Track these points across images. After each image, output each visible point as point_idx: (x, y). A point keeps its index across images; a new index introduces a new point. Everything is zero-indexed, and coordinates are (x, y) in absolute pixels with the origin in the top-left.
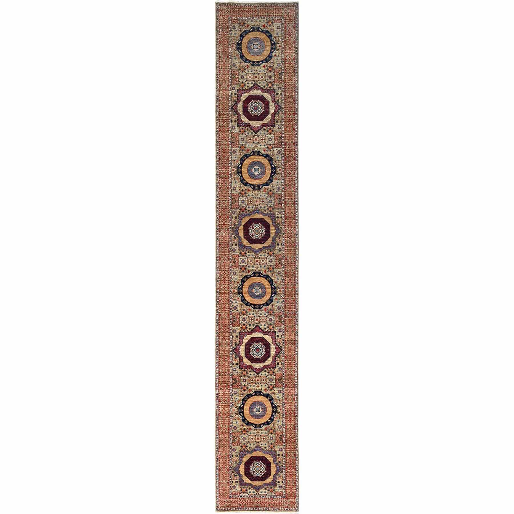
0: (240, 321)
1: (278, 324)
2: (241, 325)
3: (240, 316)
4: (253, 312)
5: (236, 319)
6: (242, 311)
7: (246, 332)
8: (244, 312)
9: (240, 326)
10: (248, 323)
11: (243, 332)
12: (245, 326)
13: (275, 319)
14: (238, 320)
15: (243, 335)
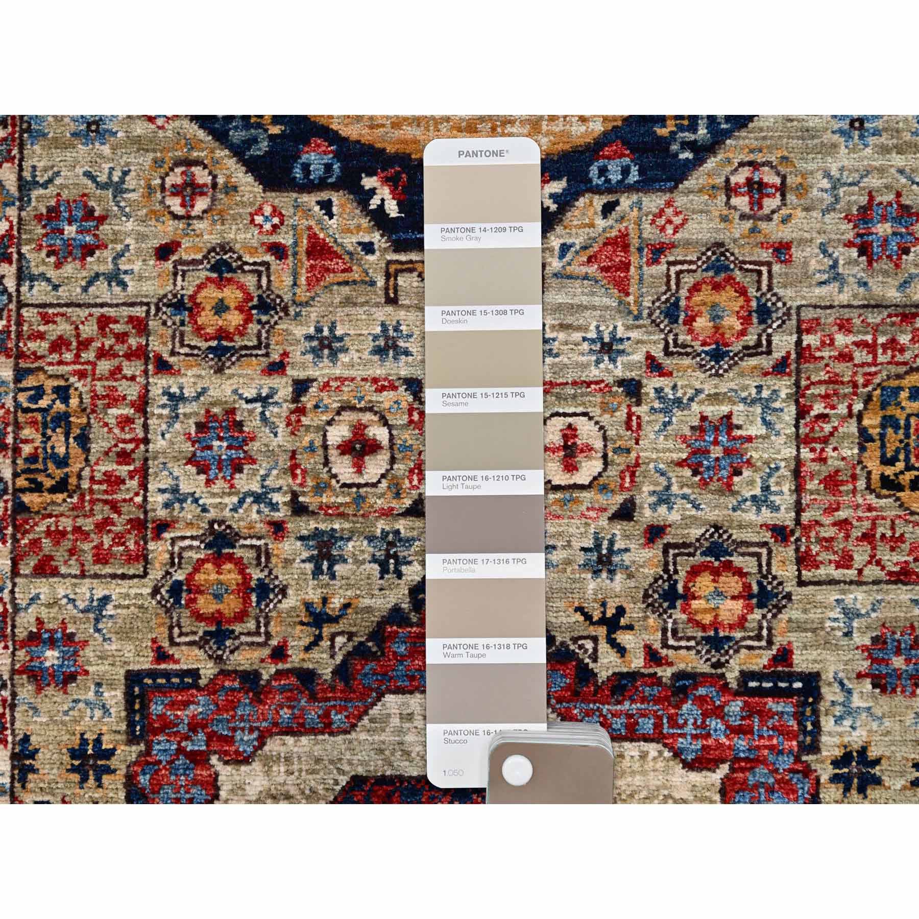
0: (143, 474)
1: (868, 537)
2: (159, 550)
3: (159, 384)
4: (385, 313)
5: (84, 440)
6: (186, 287)
7: (250, 678)
8: (221, 308)
9: (143, 557)
10: (299, 509)
11: (208, 670)
12: (230, 575)
13: (801, 440)
14: (124, 457)
15: (198, 743)
